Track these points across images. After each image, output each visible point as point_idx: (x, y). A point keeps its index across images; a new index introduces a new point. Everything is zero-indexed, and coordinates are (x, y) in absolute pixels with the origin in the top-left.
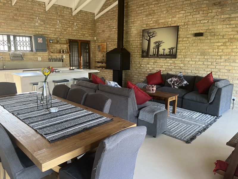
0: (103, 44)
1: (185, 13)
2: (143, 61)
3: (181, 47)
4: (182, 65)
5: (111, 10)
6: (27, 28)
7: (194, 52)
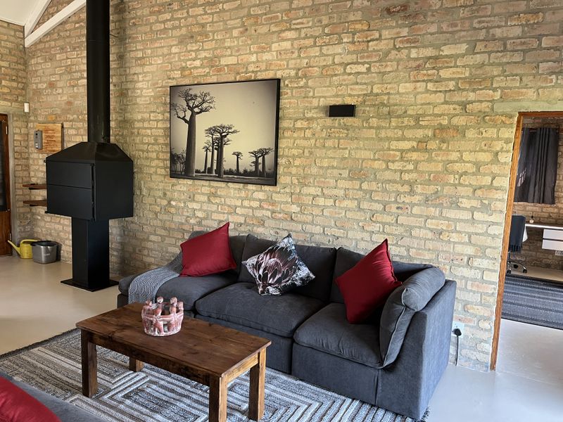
0: (51, 126)
1: (298, 38)
2: (175, 188)
3: (290, 148)
4: (295, 208)
5: (74, 19)
7: (328, 168)
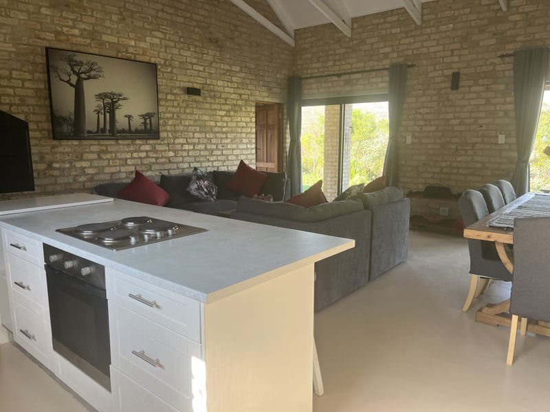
1: (165, 39)
3: (164, 113)
4: (171, 154)
7: (189, 126)
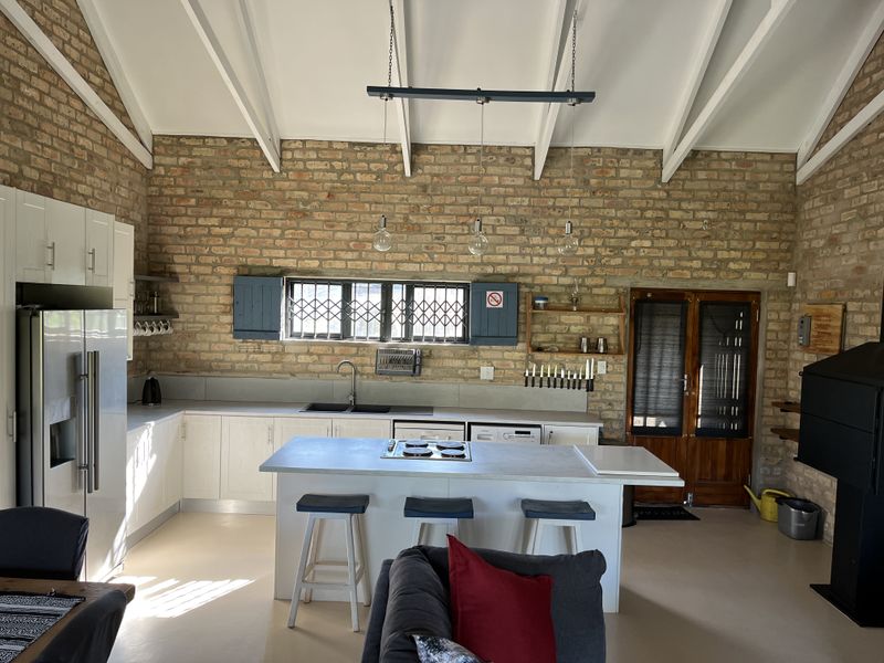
6: (452, 254)
